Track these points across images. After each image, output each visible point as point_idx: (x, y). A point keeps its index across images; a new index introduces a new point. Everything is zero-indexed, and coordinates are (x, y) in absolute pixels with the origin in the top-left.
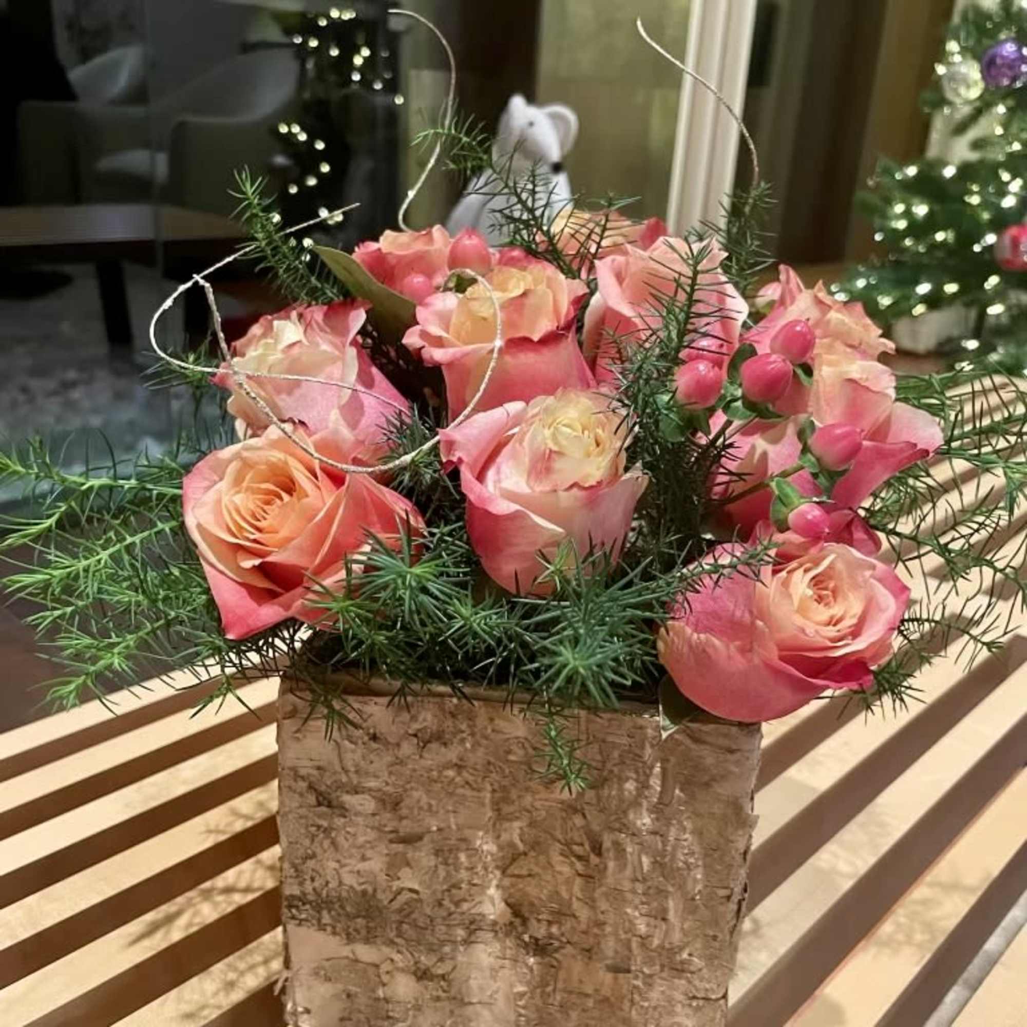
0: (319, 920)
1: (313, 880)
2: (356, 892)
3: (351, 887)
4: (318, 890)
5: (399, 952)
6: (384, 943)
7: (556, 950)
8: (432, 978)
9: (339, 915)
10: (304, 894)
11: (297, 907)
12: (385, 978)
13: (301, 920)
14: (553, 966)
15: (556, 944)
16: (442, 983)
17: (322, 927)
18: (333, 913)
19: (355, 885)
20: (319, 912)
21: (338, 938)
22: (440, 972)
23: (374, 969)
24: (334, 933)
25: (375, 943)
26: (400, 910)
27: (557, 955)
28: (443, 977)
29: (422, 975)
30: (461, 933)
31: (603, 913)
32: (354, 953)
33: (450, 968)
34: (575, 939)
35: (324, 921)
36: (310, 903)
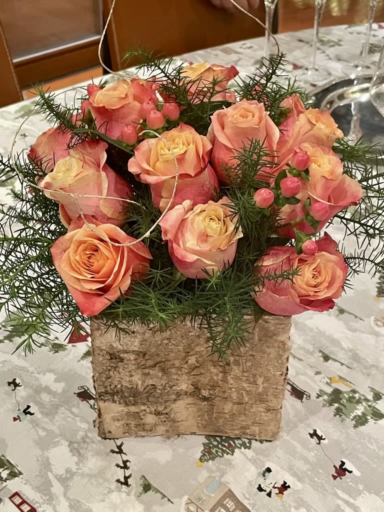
0: (113, 399)
1: (110, 386)
2: (128, 388)
3: (126, 386)
4: (113, 389)
5: (148, 407)
6: (141, 404)
7: (213, 399)
8: (162, 414)
9: (122, 397)
10: (107, 391)
11: (104, 396)
12: (142, 417)
13: (105, 400)
14: (212, 405)
15: (213, 397)
16: (166, 416)
17: (114, 402)
18: (119, 396)
19: (128, 386)
20: (113, 397)
21: (121, 405)
22: (165, 412)
23: (137, 414)
24: (120, 403)
25: (138, 405)
26: (147, 392)
27: (213, 401)
28: (167, 414)
29: (158, 413)
30: (174, 397)
31: (231, 384)
32: (128, 410)
33: (170, 410)
34: (220, 395)
35: (115, 399)
36: (109, 394)
